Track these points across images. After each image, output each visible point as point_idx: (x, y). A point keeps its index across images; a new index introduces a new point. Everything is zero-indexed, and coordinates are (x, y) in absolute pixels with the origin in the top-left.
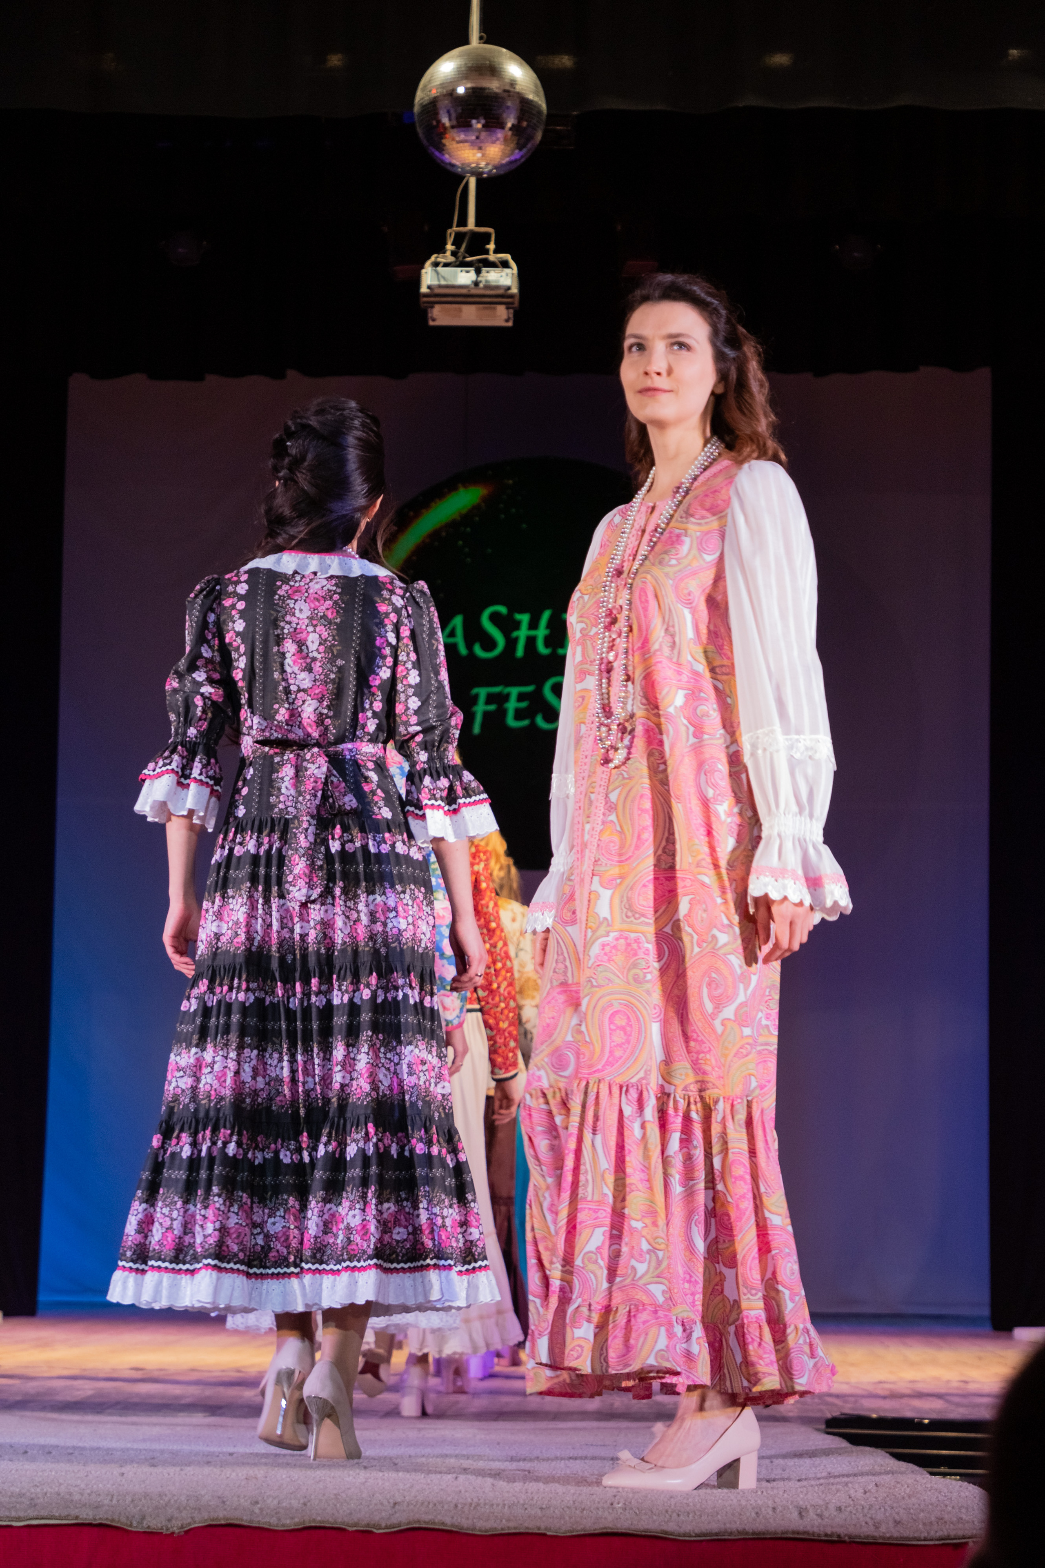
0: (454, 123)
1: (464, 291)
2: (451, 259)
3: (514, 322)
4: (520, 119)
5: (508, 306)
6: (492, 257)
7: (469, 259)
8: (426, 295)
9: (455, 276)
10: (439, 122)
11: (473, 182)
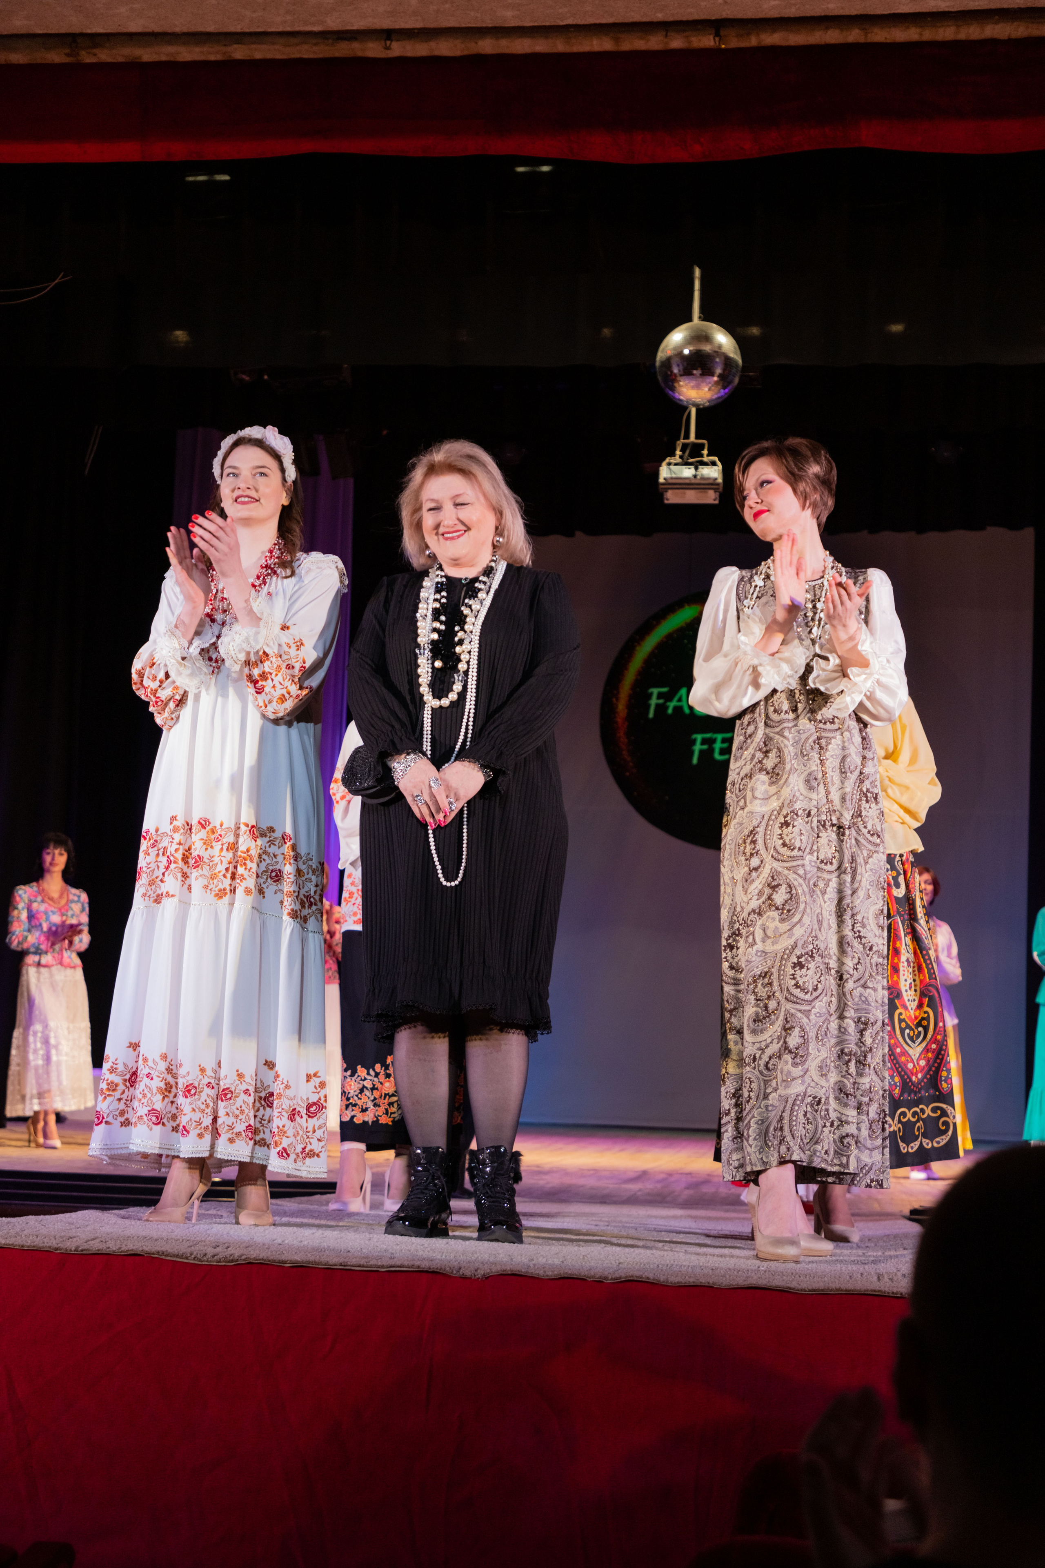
0: (682, 372)
1: (687, 481)
2: (679, 460)
3: (720, 501)
4: (724, 370)
5: (716, 490)
6: (706, 459)
7: (691, 460)
8: (663, 484)
9: (682, 472)
10: (672, 372)
11: (694, 411)
